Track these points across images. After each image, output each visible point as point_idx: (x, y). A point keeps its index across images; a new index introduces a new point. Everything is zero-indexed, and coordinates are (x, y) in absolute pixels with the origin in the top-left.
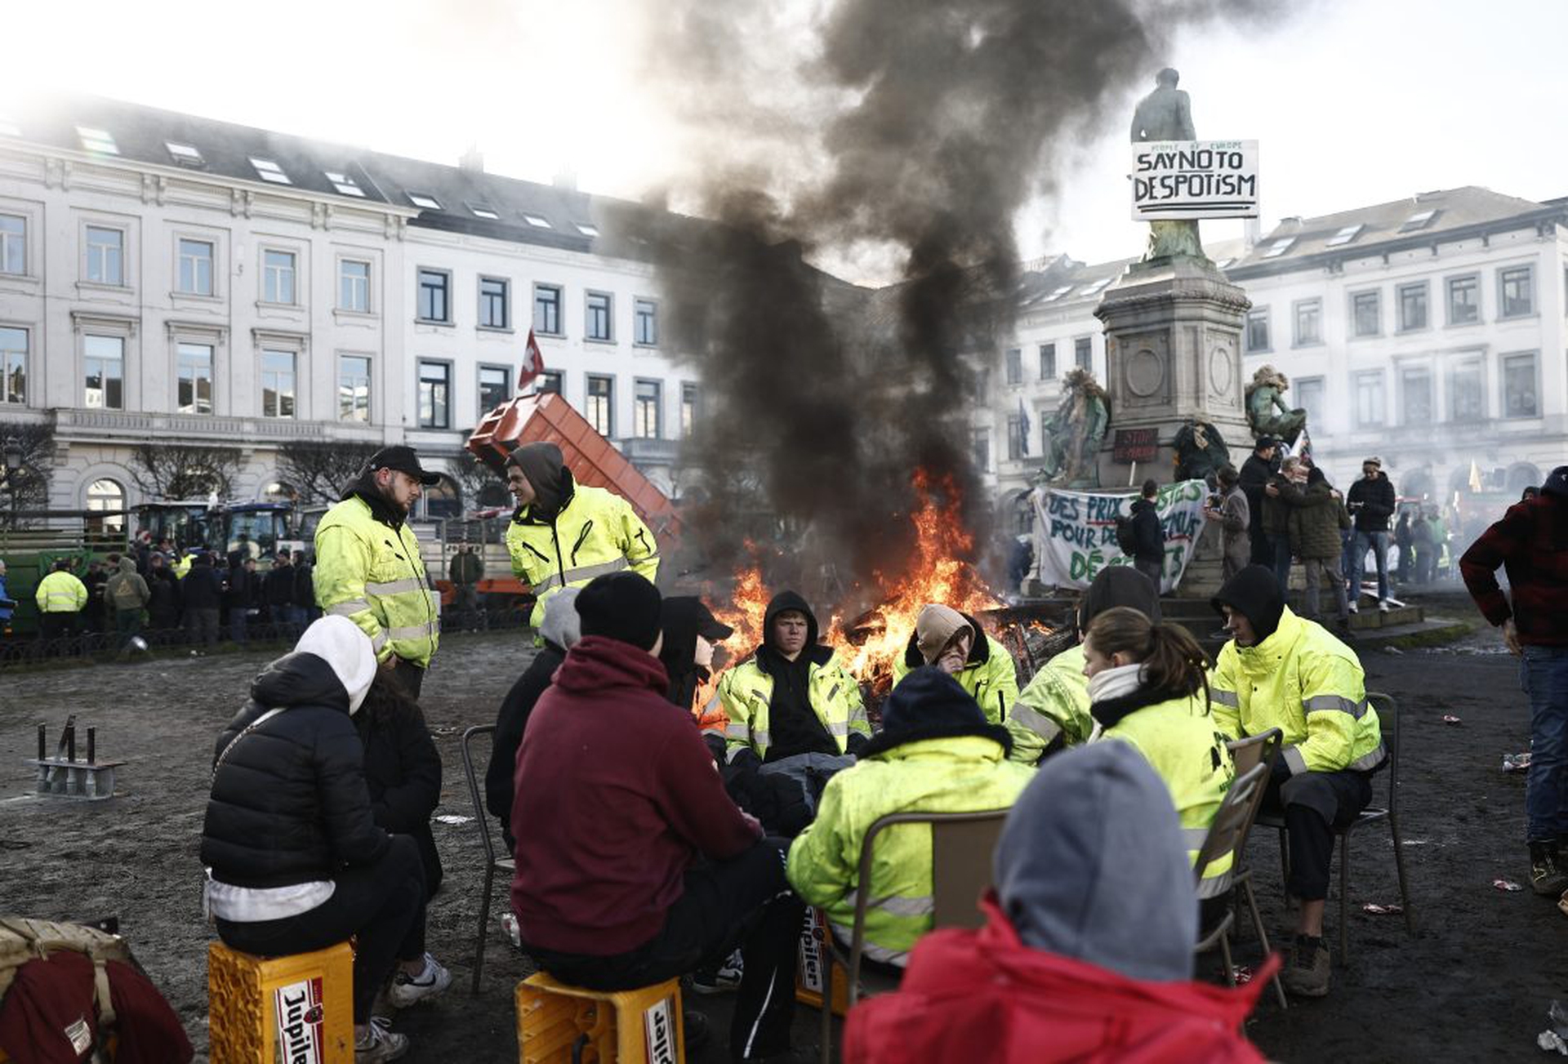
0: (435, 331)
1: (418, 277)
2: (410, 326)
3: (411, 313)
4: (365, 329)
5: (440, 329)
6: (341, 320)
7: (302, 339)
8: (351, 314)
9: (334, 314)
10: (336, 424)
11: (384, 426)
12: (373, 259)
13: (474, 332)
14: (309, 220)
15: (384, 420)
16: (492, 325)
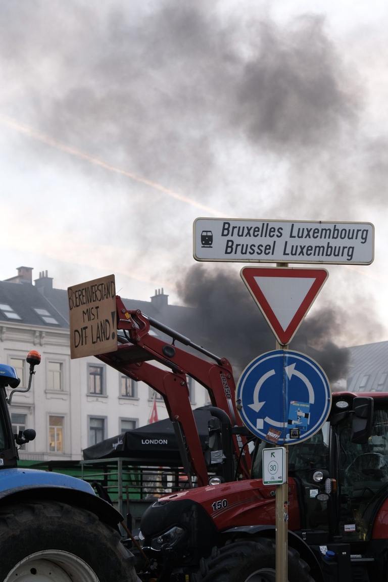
0: (97, 400)
1: (88, 369)
2: (84, 398)
3: (85, 390)
4: (61, 400)
5: (100, 399)
6: (49, 396)
7: (30, 407)
8: (54, 392)
9: (46, 393)
10: (47, 454)
11: (71, 454)
12: (65, 360)
13: (118, 400)
14: (32, 341)
15: (71, 451)
16: (127, 395)
